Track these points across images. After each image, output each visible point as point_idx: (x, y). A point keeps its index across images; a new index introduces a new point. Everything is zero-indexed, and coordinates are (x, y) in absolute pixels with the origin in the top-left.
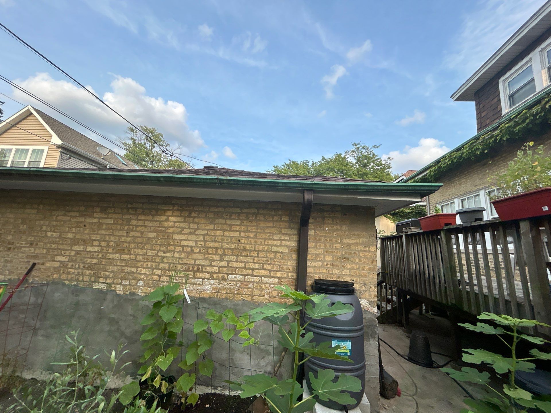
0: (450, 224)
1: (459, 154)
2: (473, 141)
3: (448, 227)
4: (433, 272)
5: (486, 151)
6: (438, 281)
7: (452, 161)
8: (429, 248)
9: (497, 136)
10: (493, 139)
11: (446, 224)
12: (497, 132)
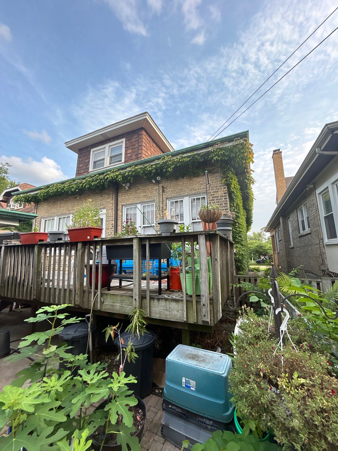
0: (43, 240)
1: (62, 186)
2: (72, 181)
3: (41, 243)
4: (24, 277)
5: (77, 191)
6: (26, 284)
7: (57, 190)
8: (25, 258)
9: (84, 183)
10: (82, 185)
11: (40, 241)
12: (84, 181)
